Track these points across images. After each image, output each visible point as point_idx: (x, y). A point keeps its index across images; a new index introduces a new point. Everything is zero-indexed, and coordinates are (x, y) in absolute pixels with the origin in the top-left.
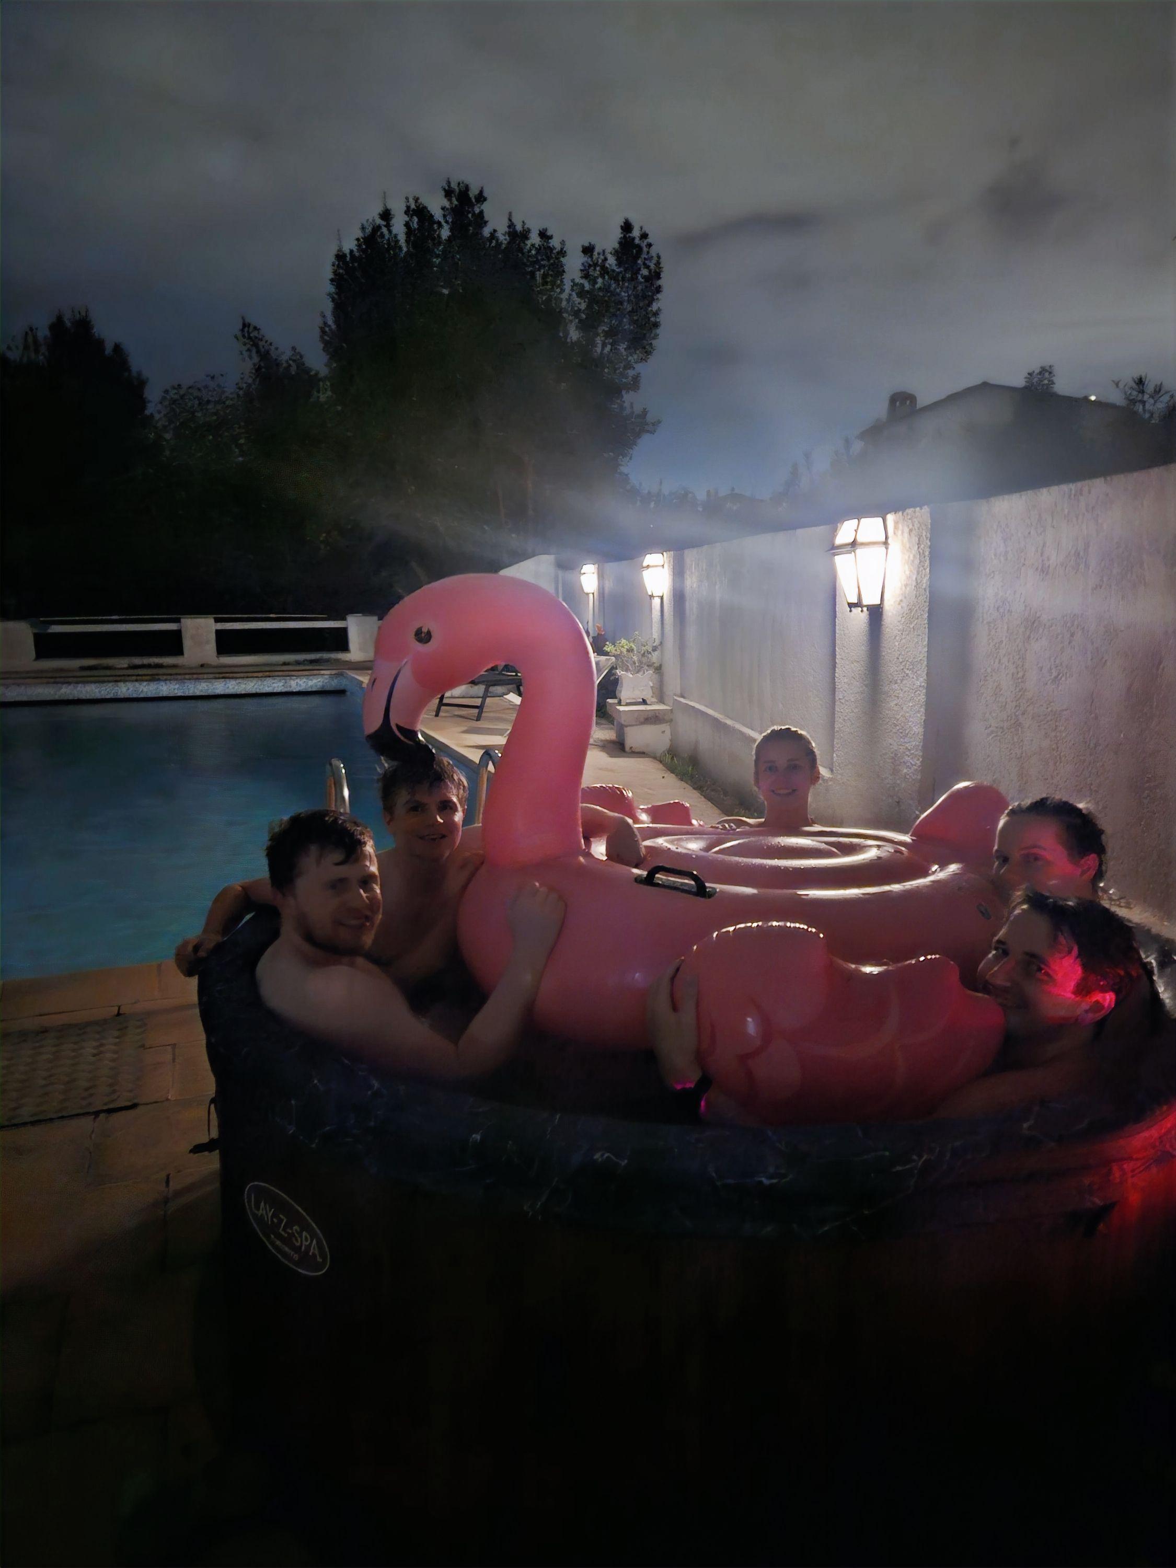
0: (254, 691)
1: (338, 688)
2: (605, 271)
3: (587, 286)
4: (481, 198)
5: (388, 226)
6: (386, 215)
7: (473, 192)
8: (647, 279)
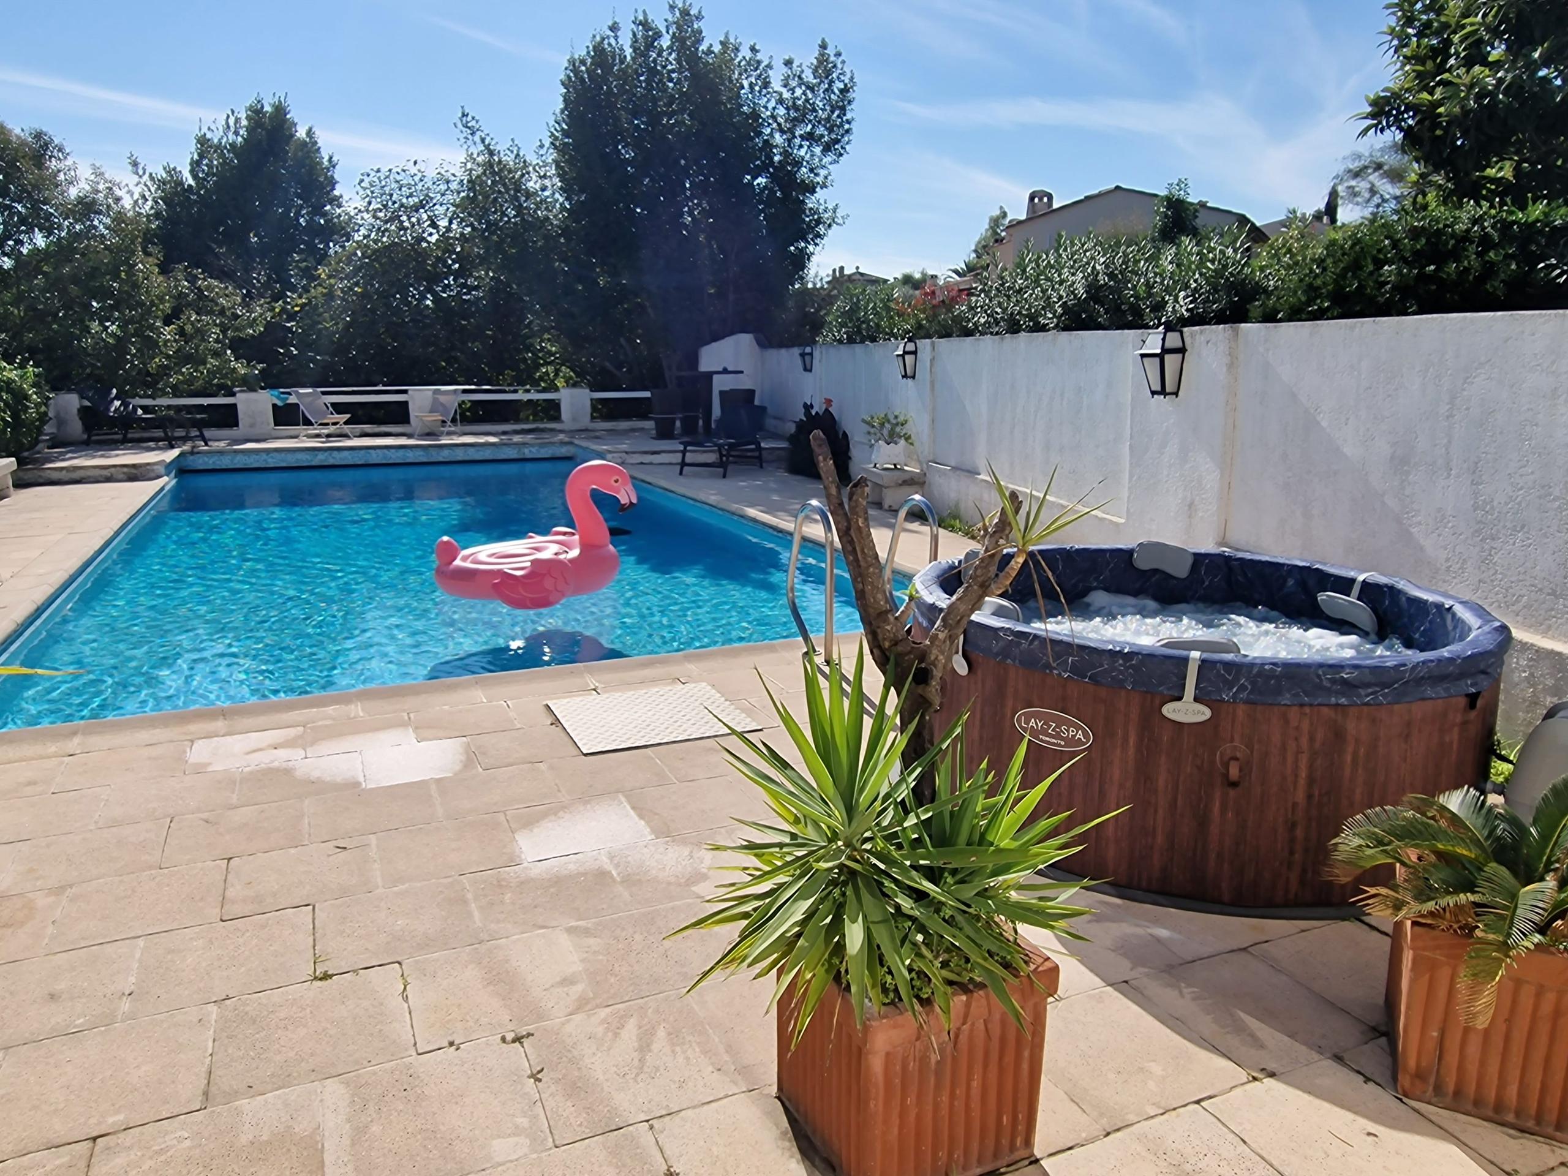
0: (491, 457)
1: (568, 455)
2: (801, 82)
3: (786, 95)
4: (699, 17)
5: (616, 38)
6: (614, 28)
7: (694, 12)
8: (841, 91)
